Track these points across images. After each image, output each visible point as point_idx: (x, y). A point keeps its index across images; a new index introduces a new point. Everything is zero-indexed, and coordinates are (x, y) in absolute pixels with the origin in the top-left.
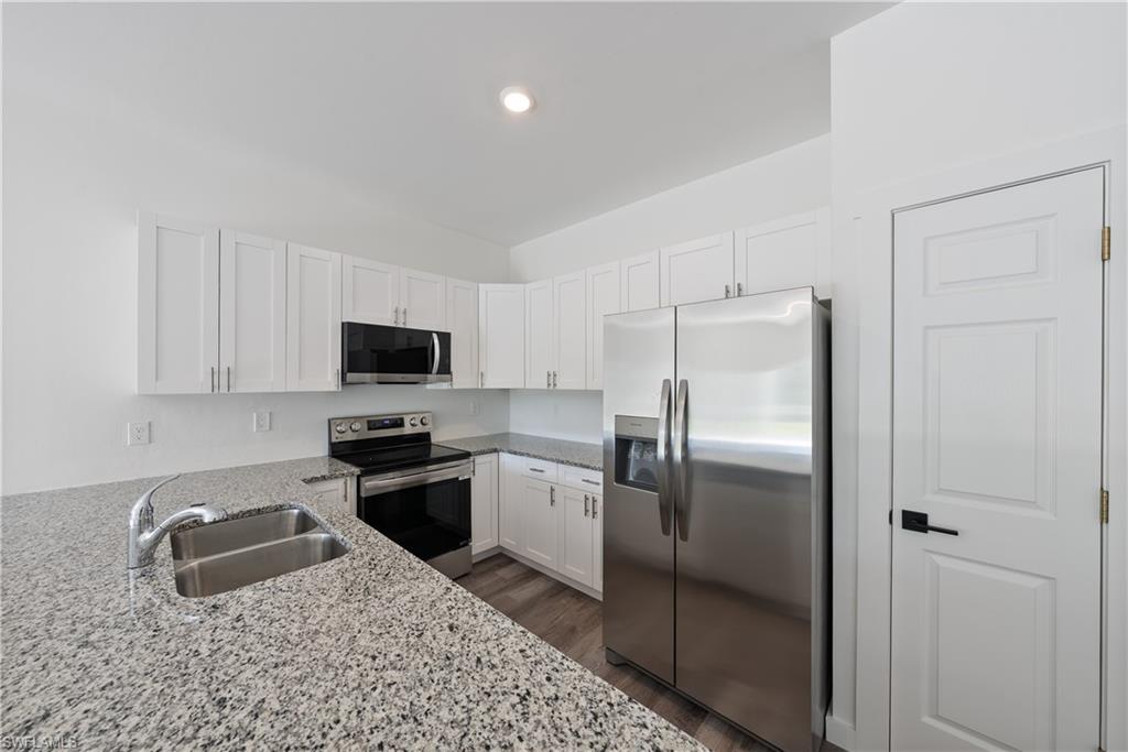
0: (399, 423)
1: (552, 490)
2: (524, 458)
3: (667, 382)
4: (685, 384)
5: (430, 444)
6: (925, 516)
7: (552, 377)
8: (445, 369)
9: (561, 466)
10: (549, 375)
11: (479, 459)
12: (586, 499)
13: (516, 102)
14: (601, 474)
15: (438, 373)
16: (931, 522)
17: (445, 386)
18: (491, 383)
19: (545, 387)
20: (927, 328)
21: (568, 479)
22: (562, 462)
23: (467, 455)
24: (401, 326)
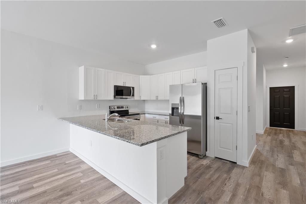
0: (123, 107)
1: (158, 121)
2: (152, 115)
3: (180, 97)
4: (183, 97)
5: (129, 113)
6: (219, 117)
7: (157, 97)
8: (133, 95)
9: (160, 116)
10: (156, 97)
11: (141, 115)
12: (165, 122)
13: (154, 46)
14: (169, 116)
15: (132, 96)
16: (220, 118)
17: (133, 99)
18: (142, 99)
19: (155, 99)
20: (219, 89)
21: (161, 118)
22: (160, 115)
23: (138, 114)
24: (125, 86)
